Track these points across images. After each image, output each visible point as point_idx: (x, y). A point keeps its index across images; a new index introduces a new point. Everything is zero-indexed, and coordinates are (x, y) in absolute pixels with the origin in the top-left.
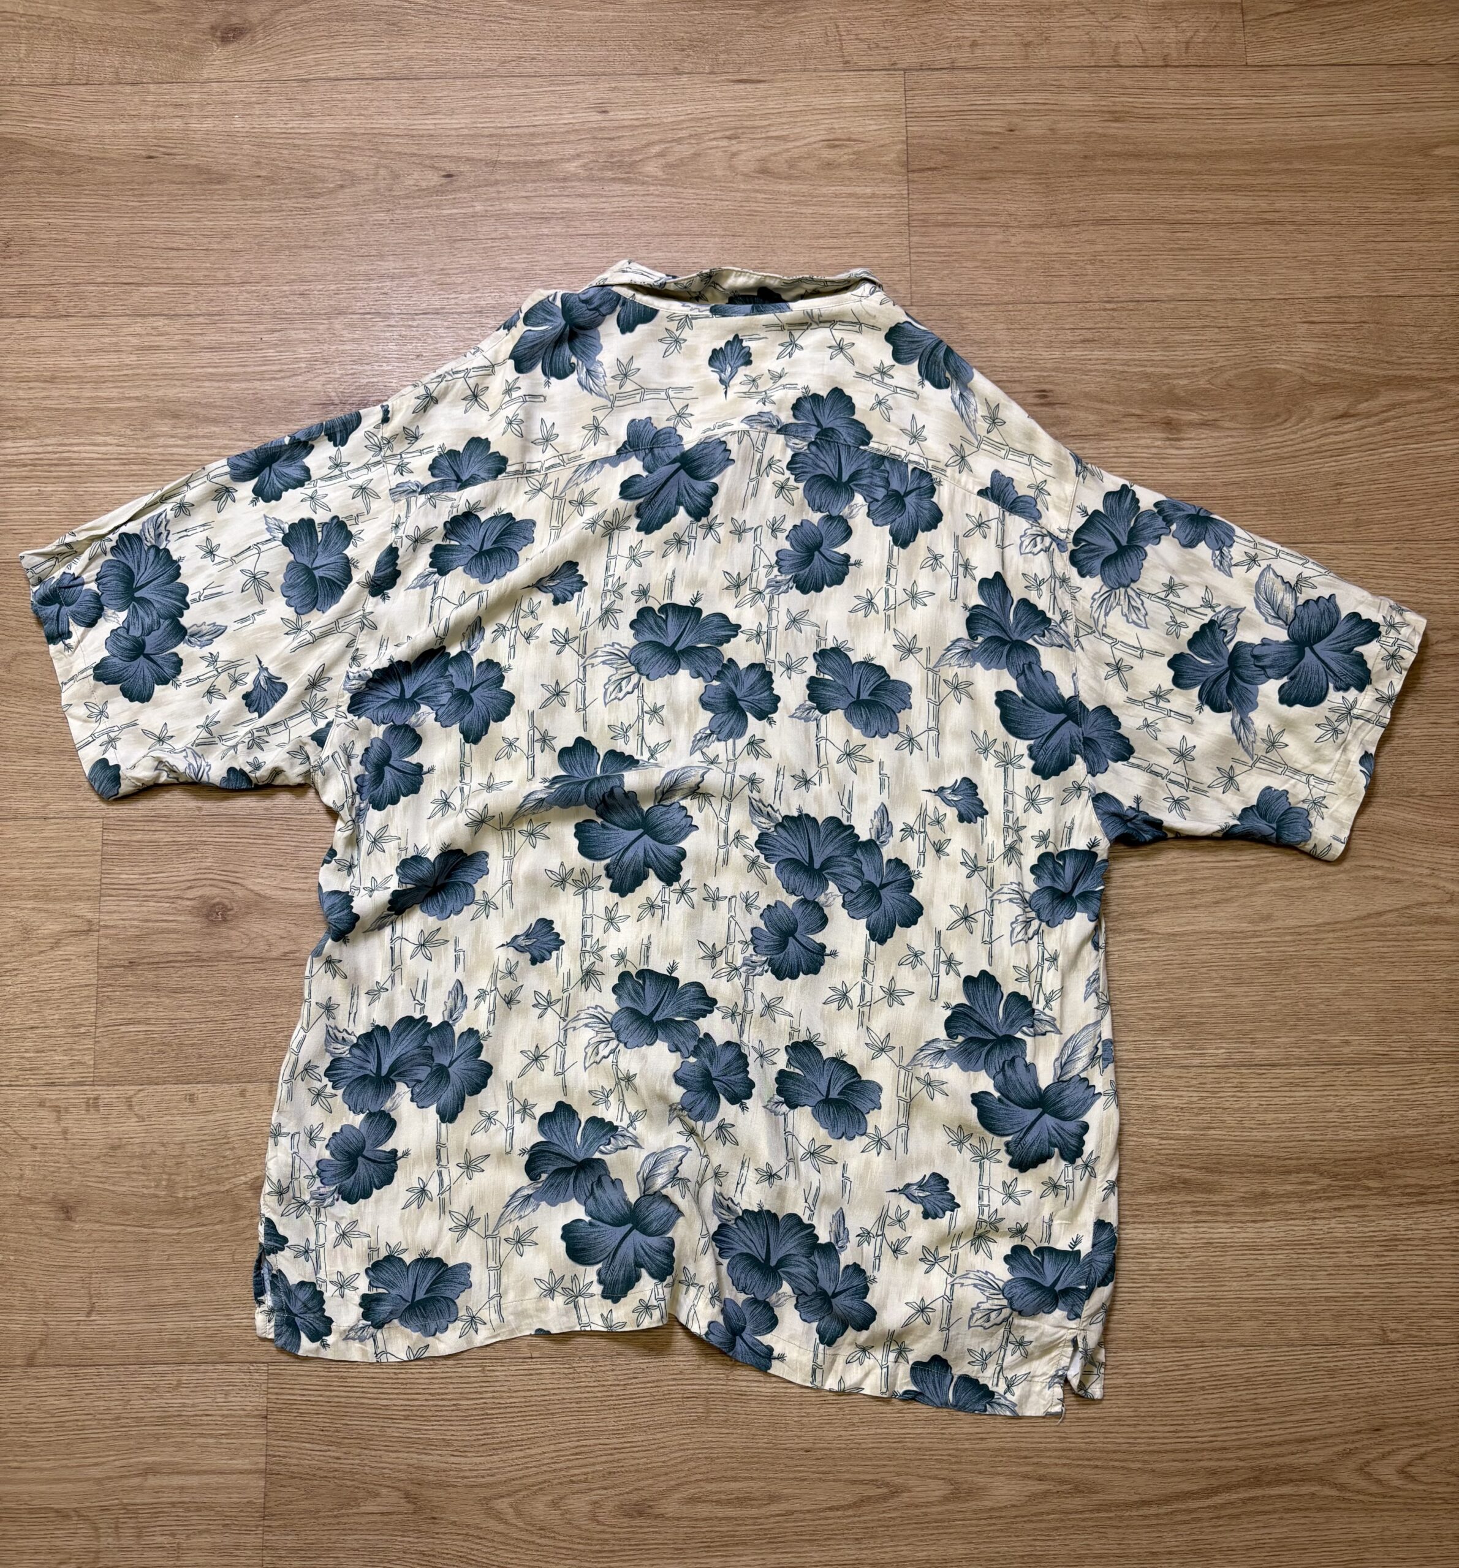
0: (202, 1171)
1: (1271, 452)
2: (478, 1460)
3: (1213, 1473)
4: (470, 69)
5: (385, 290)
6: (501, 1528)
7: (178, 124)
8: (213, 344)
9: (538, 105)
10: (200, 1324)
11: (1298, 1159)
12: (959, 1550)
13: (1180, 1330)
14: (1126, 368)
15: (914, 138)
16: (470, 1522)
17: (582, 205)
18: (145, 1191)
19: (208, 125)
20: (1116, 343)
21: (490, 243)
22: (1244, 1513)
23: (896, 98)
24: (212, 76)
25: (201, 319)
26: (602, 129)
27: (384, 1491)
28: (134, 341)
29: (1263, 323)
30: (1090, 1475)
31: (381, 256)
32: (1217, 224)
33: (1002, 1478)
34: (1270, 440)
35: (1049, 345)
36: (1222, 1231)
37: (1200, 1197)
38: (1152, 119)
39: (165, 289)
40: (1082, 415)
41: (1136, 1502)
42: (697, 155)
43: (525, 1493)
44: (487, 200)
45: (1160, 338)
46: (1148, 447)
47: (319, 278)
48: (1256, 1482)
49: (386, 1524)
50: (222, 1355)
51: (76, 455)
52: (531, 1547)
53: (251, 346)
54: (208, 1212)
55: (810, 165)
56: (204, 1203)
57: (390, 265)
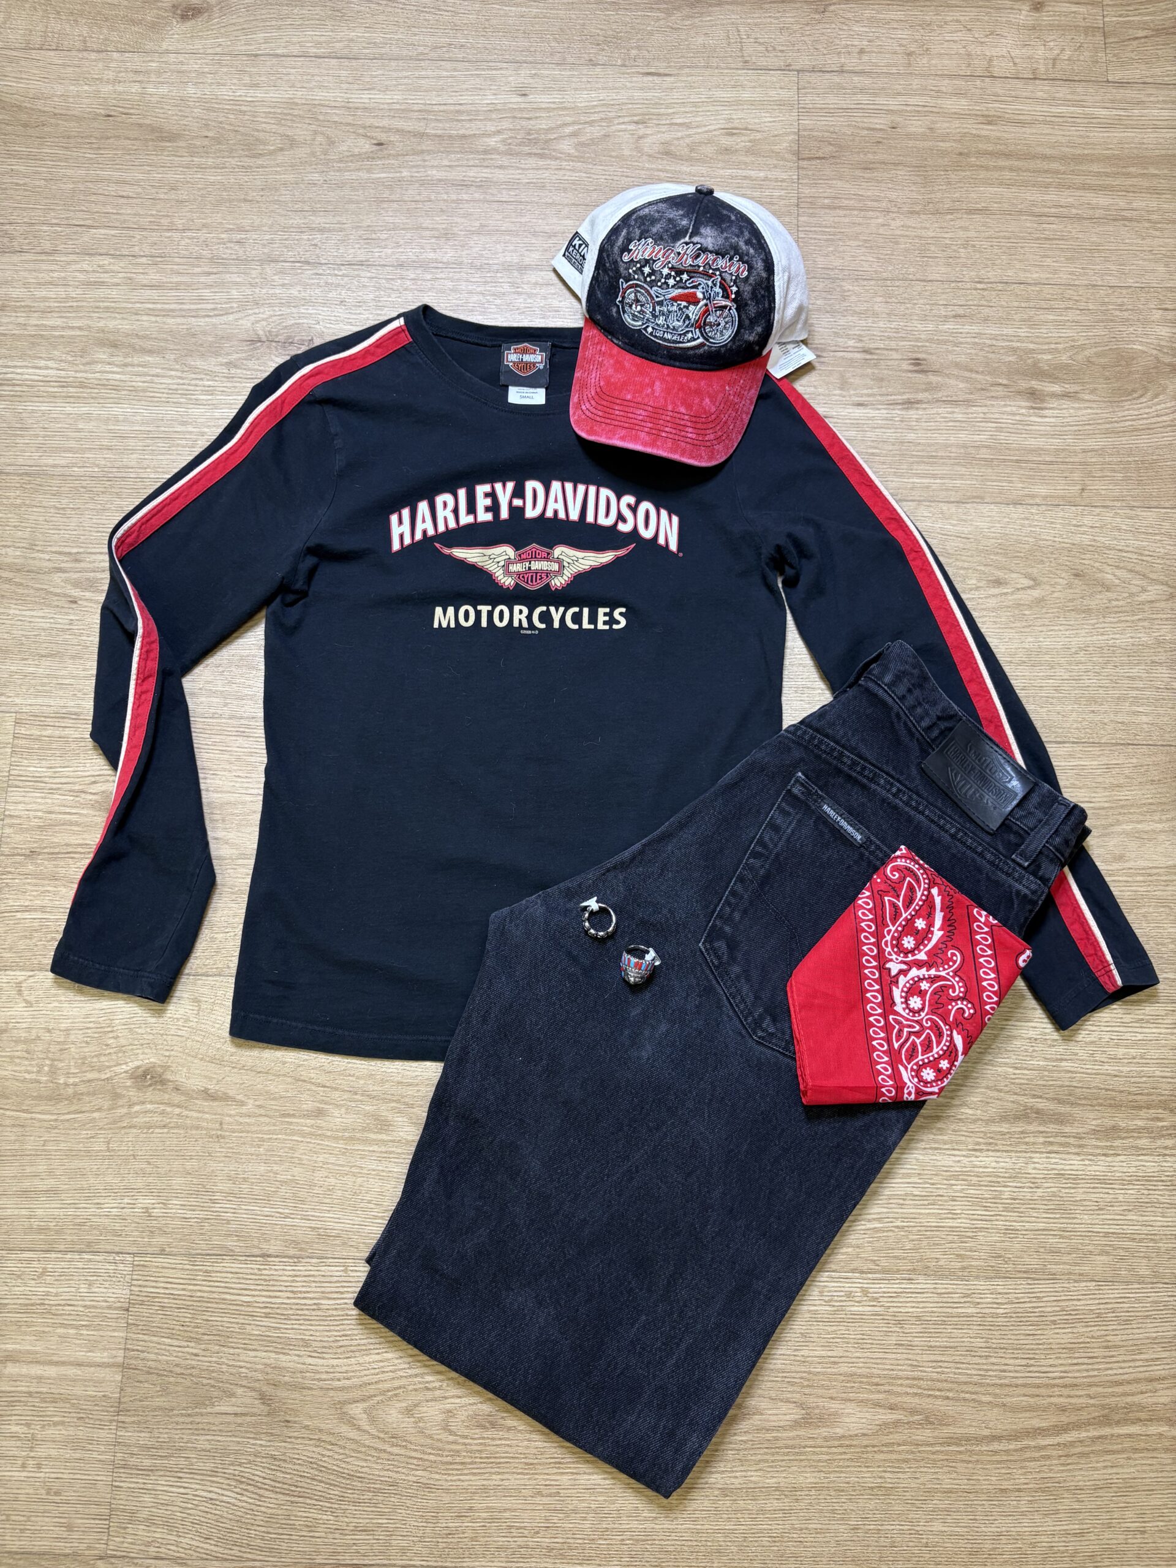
0: (85, 1058)
1: (1127, 423)
2: (335, 1362)
3: (1063, 1409)
4: (405, 52)
5: (315, 242)
6: (354, 1434)
7: (135, 88)
8: (154, 282)
9: (465, 87)
10: (71, 1212)
11: (1148, 1094)
12: (810, 1478)
13: (1033, 1262)
14: (994, 342)
15: (805, 130)
16: (323, 1426)
17: (500, 175)
18: (27, 1076)
19: (164, 90)
20: (986, 320)
21: (413, 205)
22: (1093, 1452)
23: (789, 94)
24: (170, 48)
25: (144, 260)
26: (521, 110)
27: (240, 1391)
28: (81, 277)
29: (1121, 307)
30: (940, 1405)
31: (314, 212)
32: (1079, 218)
33: (853, 1405)
34: (1126, 413)
35: (924, 318)
36: (1074, 1164)
37: (1052, 1128)
38: (1022, 124)
39: (113, 232)
40: (952, 382)
41: (987, 1437)
42: (606, 136)
43: (379, 1398)
44: (414, 166)
45: (1026, 317)
46: (1014, 414)
47: (256, 229)
48: (1106, 1420)
49: (240, 1425)
50: (89, 1244)
51: (19, 377)
52: (384, 1456)
53: (188, 286)
54: (87, 1099)
55: (709, 150)
56: (85, 1090)
57: (319, 220)
